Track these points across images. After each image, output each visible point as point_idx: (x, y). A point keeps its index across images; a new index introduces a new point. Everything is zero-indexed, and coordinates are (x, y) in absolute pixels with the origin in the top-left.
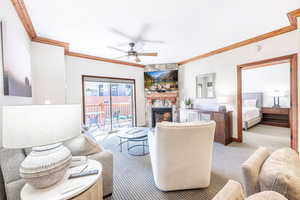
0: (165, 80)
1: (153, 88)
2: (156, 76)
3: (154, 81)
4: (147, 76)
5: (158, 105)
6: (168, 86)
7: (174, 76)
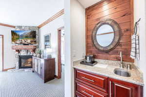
0: (27, 37)
1: (18, 42)
2: (20, 34)
3: (19, 37)
4: (13, 33)
5: (23, 53)
6: (29, 41)
7: (33, 35)
